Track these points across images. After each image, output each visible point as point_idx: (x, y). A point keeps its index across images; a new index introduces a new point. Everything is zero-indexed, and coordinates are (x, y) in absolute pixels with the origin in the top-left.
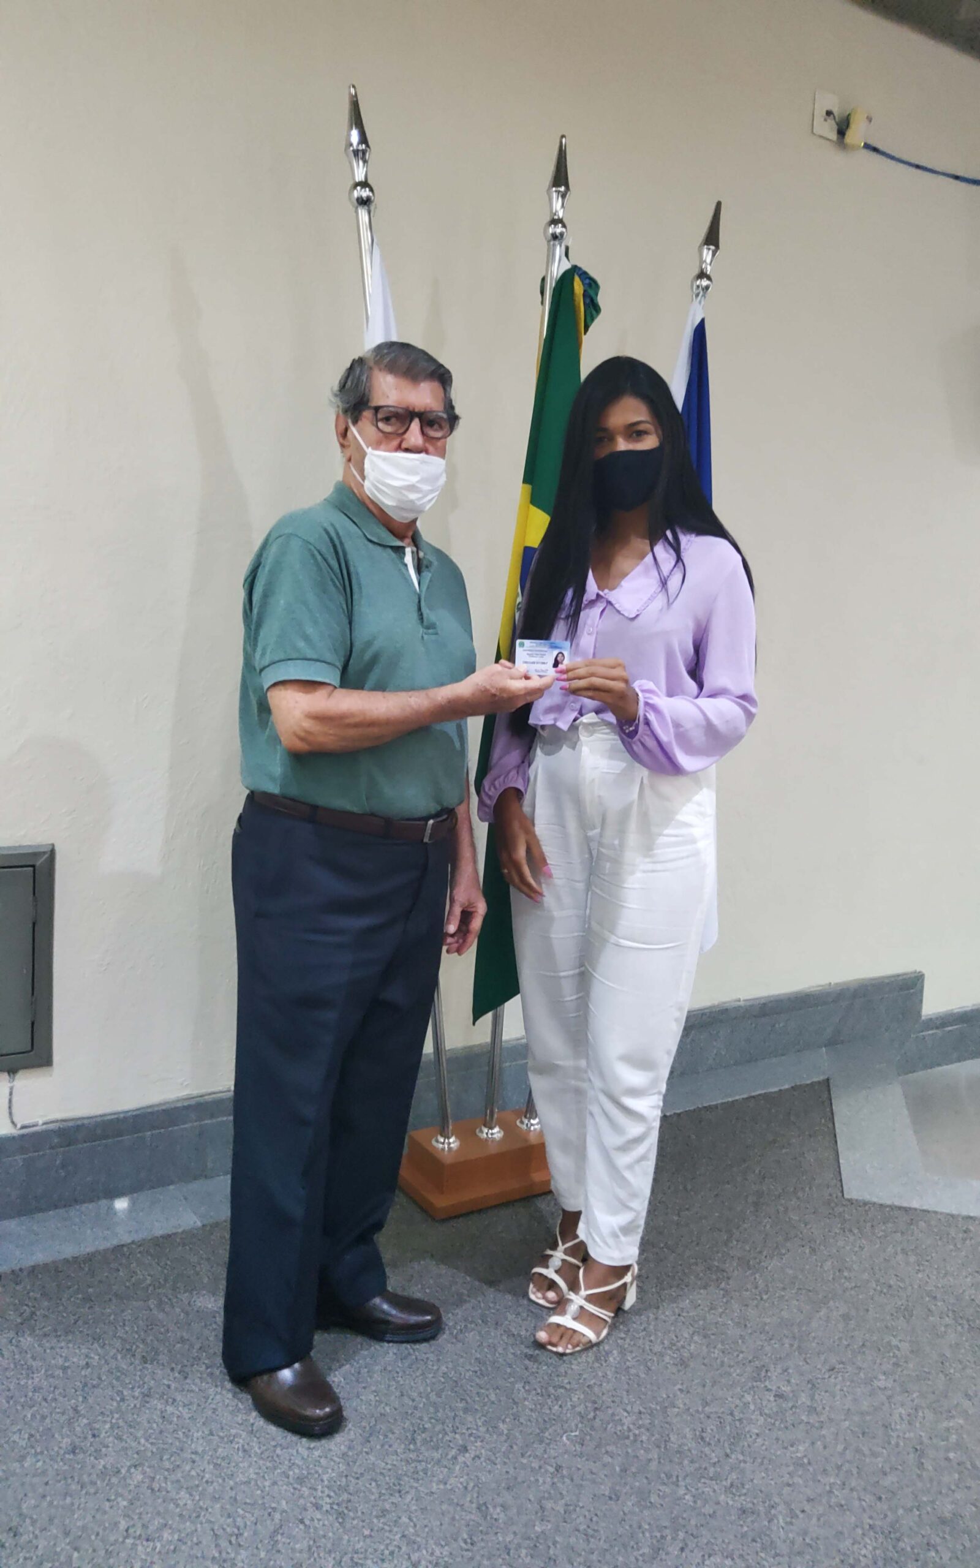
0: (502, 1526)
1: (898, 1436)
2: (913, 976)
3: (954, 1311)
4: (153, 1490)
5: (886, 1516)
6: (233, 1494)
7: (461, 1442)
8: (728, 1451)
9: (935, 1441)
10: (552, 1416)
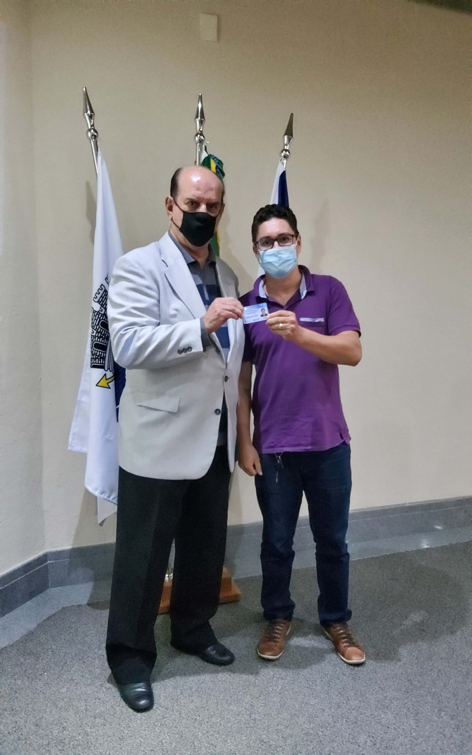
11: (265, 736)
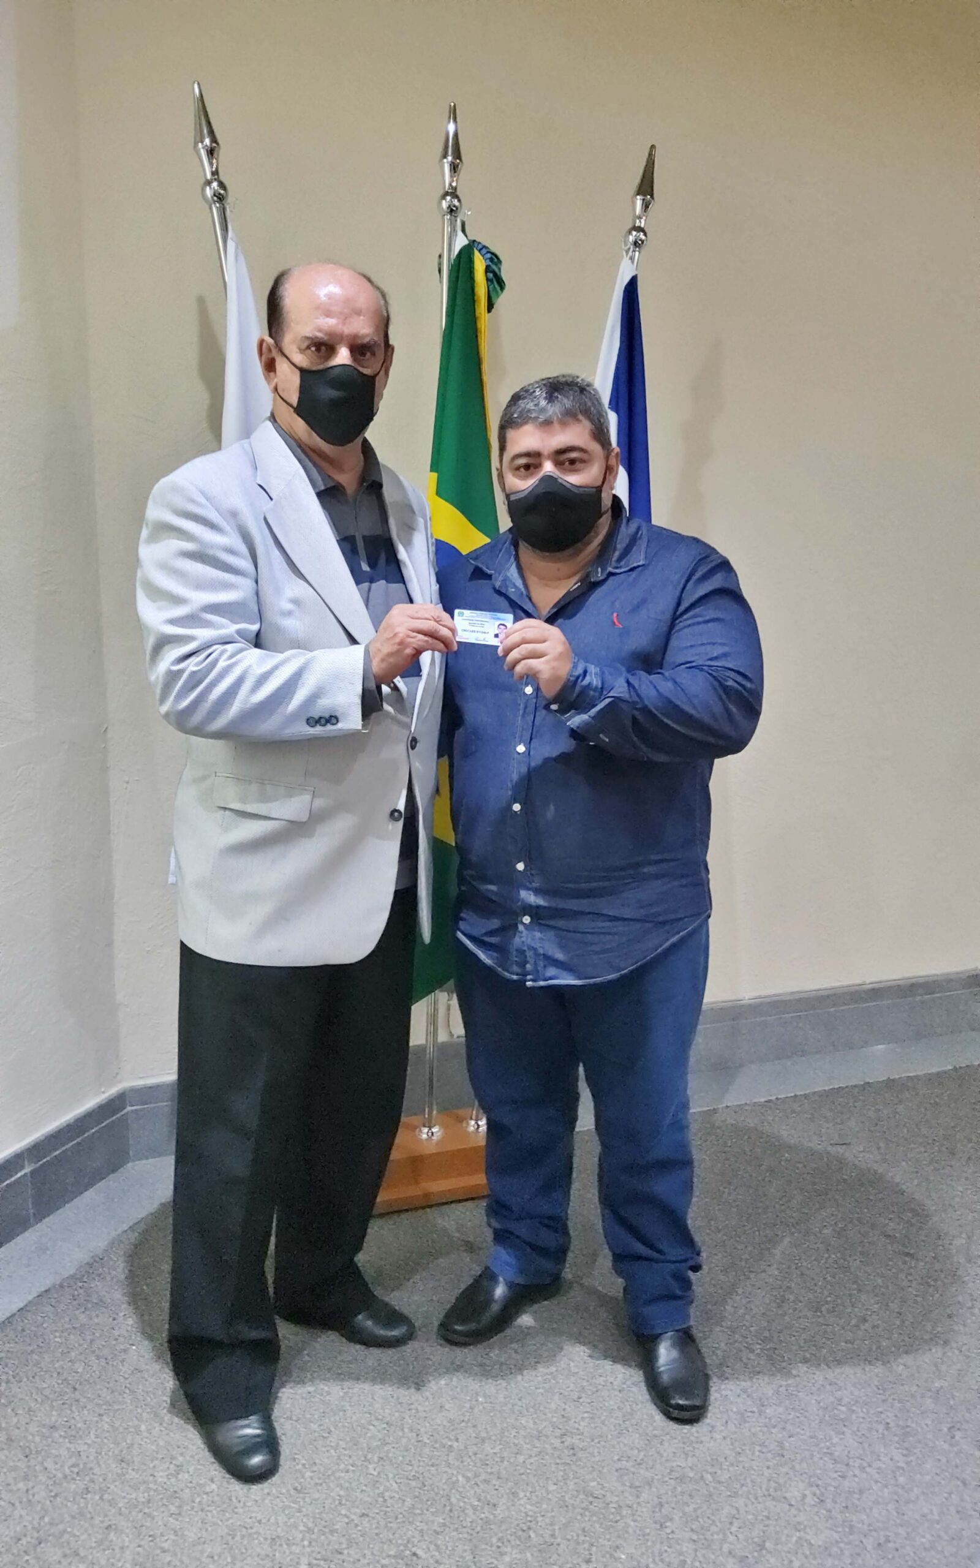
11: (594, 1484)
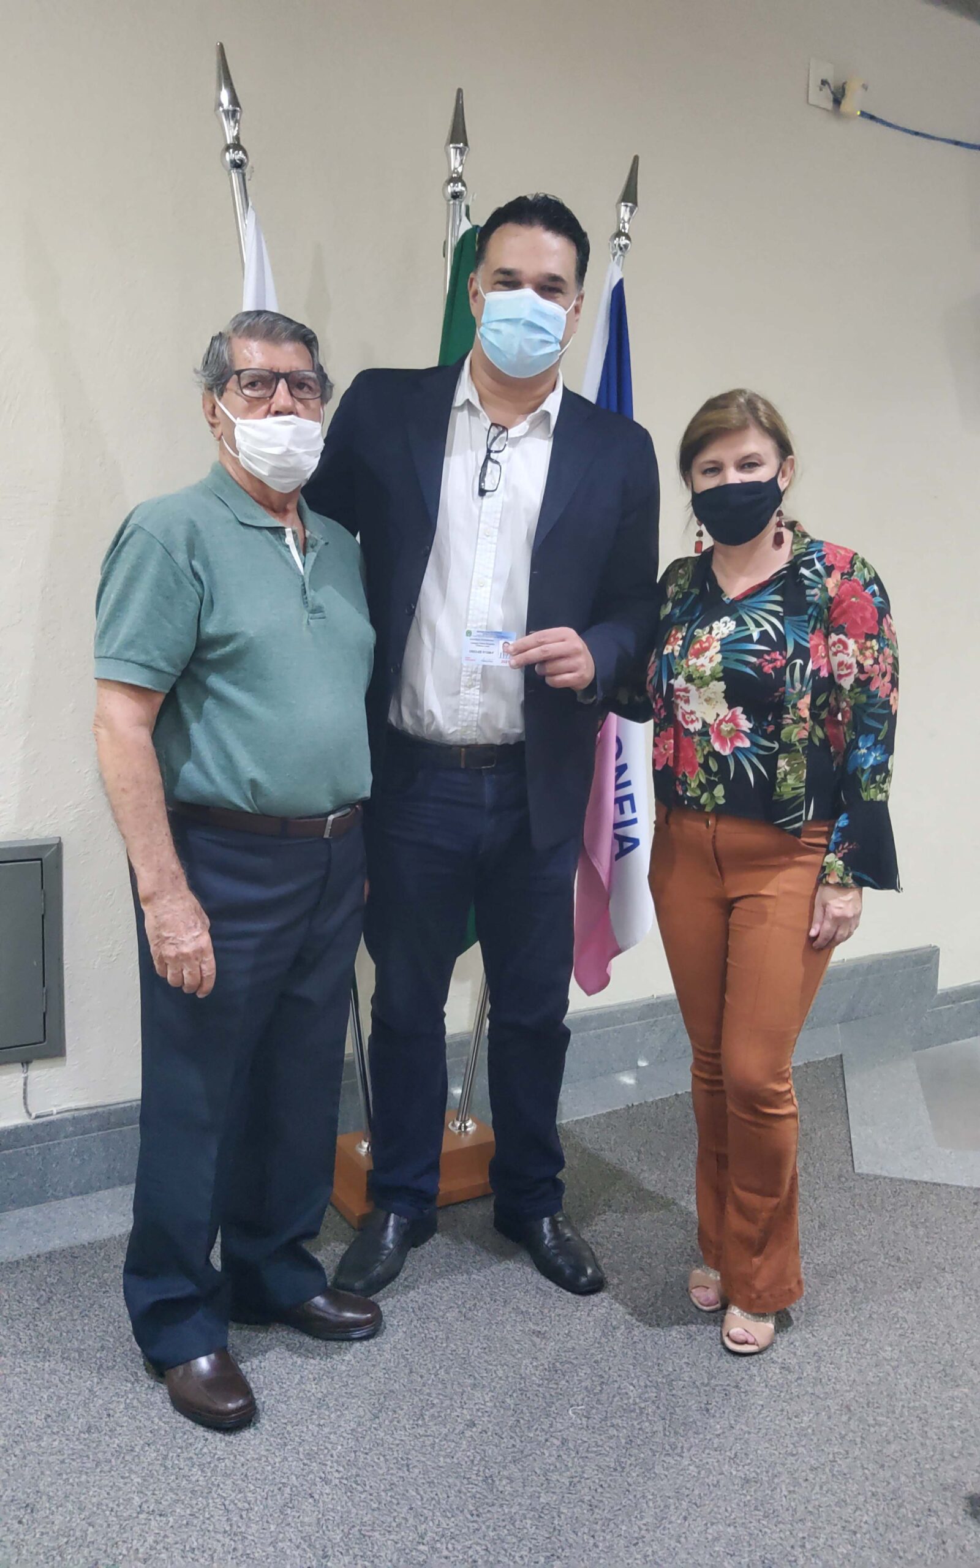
0: (507, 1498)
1: (903, 1406)
2: (929, 949)
3: (962, 1282)
4: (165, 1466)
5: (889, 1483)
6: (243, 1470)
7: (469, 1417)
8: (733, 1422)
9: (939, 1410)
10: (559, 1390)
